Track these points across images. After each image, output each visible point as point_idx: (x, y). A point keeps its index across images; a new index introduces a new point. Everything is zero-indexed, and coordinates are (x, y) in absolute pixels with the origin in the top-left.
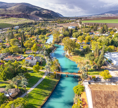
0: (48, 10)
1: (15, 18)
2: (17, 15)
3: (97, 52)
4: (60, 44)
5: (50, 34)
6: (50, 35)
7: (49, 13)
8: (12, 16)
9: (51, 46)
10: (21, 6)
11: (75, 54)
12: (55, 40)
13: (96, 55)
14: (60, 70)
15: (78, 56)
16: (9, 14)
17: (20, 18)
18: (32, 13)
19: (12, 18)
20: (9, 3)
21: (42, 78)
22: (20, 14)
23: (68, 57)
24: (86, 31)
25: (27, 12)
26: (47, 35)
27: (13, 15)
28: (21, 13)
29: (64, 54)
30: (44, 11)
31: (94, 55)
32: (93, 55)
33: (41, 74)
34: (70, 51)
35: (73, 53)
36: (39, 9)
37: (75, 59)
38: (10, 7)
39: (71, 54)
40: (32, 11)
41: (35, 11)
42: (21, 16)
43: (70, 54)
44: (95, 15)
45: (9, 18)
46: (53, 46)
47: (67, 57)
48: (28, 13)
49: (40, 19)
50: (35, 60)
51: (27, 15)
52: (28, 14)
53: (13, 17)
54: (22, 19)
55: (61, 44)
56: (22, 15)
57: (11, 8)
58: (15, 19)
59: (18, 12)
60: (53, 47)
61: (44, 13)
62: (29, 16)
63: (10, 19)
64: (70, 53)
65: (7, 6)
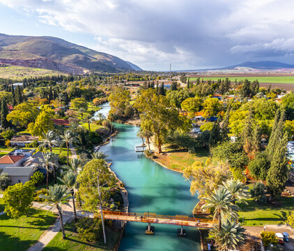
0: (106, 55)
1: (20, 68)
2: (27, 62)
3: (255, 138)
4: (130, 122)
5: (105, 99)
6: (104, 102)
7: (108, 59)
8: (14, 63)
9: (103, 127)
10: (41, 42)
11: (175, 149)
12: (117, 112)
13: (250, 149)
14: (122, 202)
15: (187, 155)
16: (8, 58)
17: (36, 67)
18: (65, 59)
19: (13, 67)
20: (12, 36)
21: (36, 242)
22: (35, 60)
23: (155, 157)
24: (202, 93)
25: (53, 56)
26: (95, 101)
27: (18, 61)
28: (38, 57)
29: (141, 149)
30: (96, 57)
31: (241, 150)
32: (239, 147)
33: (40, 223)
34: (162, 137)
35: (169, 145)
36: (83, 51)
37: (177, 163)
38: (13, 43)
39: (162, 147)
40: (66, 55)
41: (74, 55)
42: (38, 63)
43: (159, 146)
44: (214, 69)
45: (6, 66)
46: (109, 126)
47: (151, 157)
48: (56, 58)
49: (85, 71)
50: (33, 165)
51: (53, 62)
52: (57, 61)
53: (16, 64)
54: (39, 69)
55: (133, 122)
56: (40, 62)
57: (14, 46)
58: (19, 70)
59: (32, 54)
60: (107, 128)
61: (95, 60)
62: (59, 64)
63: (7, 68)
64: (160, 143)
65: (6, 42)
